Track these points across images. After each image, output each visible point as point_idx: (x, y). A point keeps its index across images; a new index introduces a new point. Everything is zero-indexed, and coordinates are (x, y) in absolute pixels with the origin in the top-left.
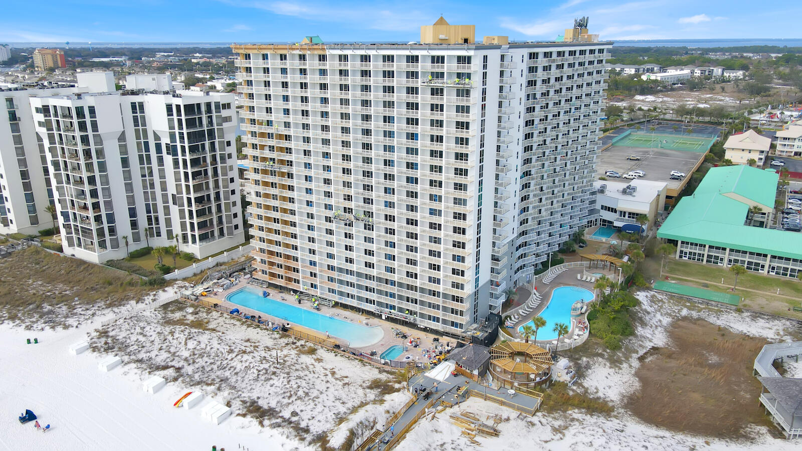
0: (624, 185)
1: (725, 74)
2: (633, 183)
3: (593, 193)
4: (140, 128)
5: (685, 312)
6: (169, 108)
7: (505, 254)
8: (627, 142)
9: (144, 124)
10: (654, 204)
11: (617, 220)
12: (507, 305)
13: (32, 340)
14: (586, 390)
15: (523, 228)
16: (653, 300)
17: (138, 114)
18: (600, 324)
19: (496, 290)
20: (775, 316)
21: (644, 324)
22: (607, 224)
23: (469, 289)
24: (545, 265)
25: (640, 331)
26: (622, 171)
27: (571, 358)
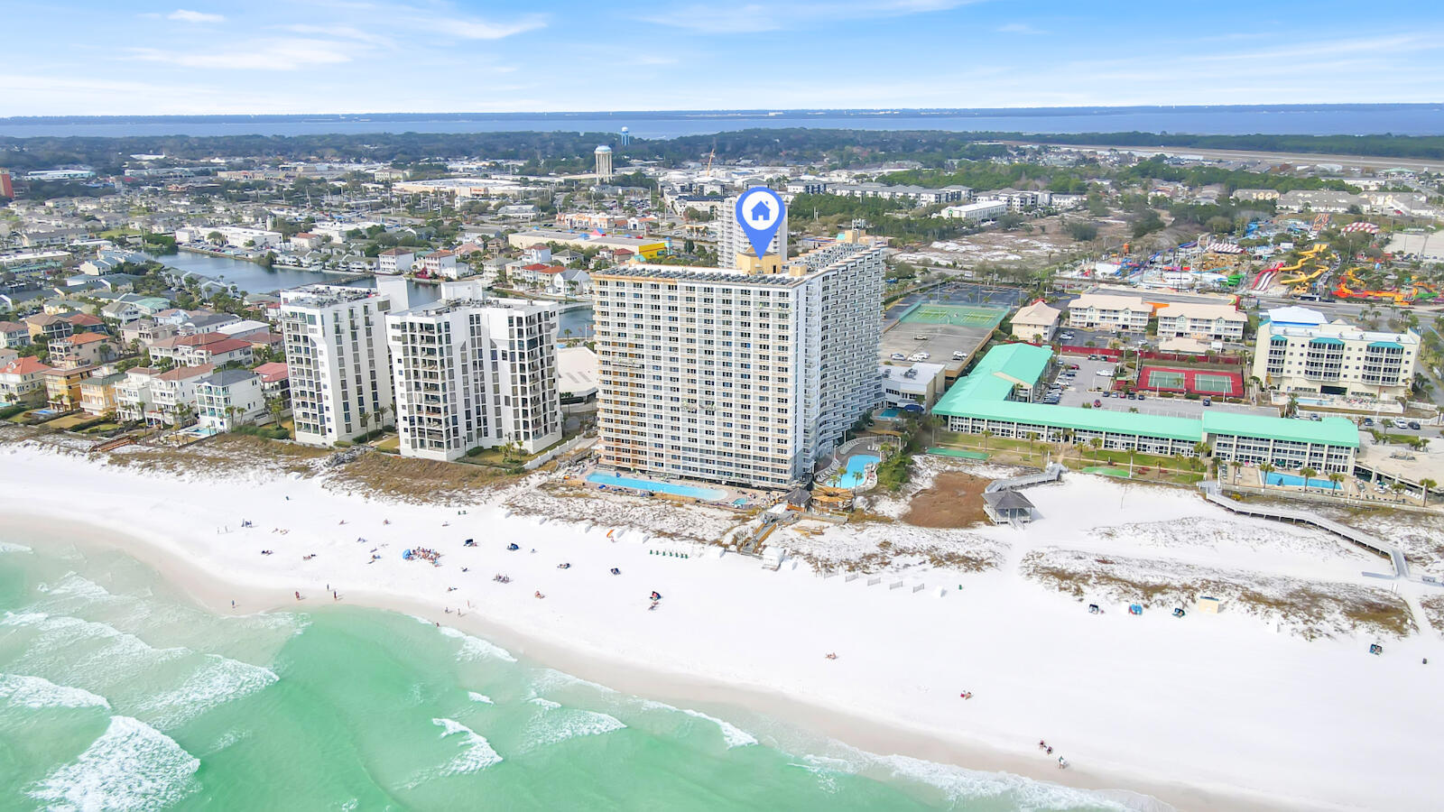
0: (907, 369)
1: (1054, 200)
2: (915, 367)
3: (878, 378)
4: (476, 337)
5: (948, 468)
6: (511, 321)
7: (812, 429)
8: (915, 318)
9: (479, 334)
10: (932, 385)
11: (900, 401)
12: (817, 468)
13: (462, 512)
14: (876, 513)
15: (823, 409)
16: (925, 461)
17: (475, 325)
18: (885, 474)
19: (808, 456)
20: (1010, 465)
21: (917, 476)
22: (893, 405)
23: (789, 455)
24: (841, 441)
25: (914, 480)
26: (907, 353)
27: (865, 496)
